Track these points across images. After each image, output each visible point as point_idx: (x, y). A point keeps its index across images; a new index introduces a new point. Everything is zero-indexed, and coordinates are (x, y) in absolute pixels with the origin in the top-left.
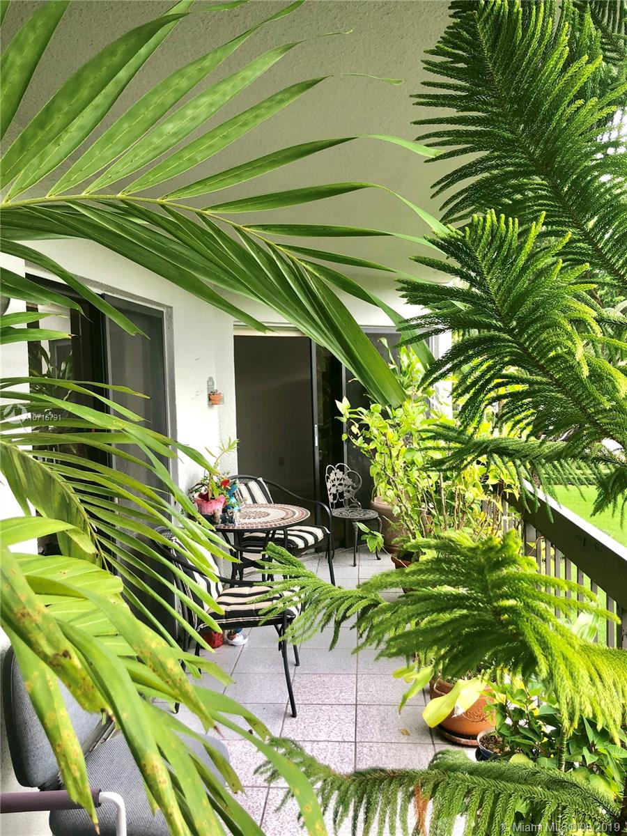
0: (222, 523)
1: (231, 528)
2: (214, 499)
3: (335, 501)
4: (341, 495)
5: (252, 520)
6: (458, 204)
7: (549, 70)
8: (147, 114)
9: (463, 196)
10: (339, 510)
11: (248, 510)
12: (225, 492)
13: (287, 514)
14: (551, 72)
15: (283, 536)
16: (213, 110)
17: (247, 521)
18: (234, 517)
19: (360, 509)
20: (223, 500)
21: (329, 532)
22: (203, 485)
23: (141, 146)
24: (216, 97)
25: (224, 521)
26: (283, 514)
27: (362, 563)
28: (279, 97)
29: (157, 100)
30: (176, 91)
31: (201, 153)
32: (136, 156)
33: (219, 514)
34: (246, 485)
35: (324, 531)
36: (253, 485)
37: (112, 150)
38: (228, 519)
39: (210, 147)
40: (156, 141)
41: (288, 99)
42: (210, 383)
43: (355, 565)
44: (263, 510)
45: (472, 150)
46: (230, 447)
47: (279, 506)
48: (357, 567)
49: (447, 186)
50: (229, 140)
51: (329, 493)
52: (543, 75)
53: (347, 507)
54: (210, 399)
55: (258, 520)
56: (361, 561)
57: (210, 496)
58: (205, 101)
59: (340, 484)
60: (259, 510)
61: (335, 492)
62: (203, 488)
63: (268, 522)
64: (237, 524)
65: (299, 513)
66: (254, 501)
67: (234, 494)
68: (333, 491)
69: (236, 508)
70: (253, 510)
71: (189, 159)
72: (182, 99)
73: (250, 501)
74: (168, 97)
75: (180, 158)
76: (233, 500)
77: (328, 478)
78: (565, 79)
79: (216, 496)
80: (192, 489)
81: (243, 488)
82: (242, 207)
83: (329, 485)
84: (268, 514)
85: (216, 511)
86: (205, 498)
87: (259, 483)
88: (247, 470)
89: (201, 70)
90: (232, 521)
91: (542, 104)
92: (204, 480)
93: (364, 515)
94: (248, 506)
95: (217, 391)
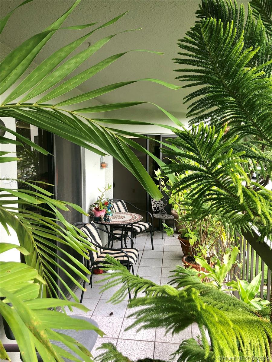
0: (104, 221)
1: (108, 223)
2: (101, 210)
3: (155, 211)
4: (158, 208)
5: (117, 220)
6: (195, 107)
7: (235, 52)
8: (46, 68)
9: (198, 104)
10: (157, 214)
11: (116, 215)
12: (106, 207)
13: (133, 218)
14: (236, 52)
15: (131, 226)
16: (77, 65)
17: (115, 220)
18: (109, 219)
19: (166, 214)
20: (105, 211)
21: (151, 225)
22: (97, 204)
23: (44, 82)
24: (78, 59)
25: (105, 220)
26: (131, 217)
27: (166, 238)
28: (106, 61)
29: (51, 62)
30: (59, 58)
31: (71, 85)
32: (41, 86)
33: (103, 217)
34: (116, 203)
35: (149, 225)
36: (119, 203)
37: (30, 84)
38: (107, 219)
39: (75, 83)
40: (51, 80)
41: (110, 62)
42: (102, 159)
43: (163, 239)
44: (122, 215)
45: (202, 84)
46: (109, 188)
47: (130, 213)
48: (164, 239)
49: (190, 99)
50: (84, 80)
51: (153, 207)
52: (232, 53)
53: (161, 213)
54: (101, 166)
55: (120, 220)
56: (166, 237)
57: (99, 209)
58: (73, 61)
59: (158, 203)
60: (121, 215)
61: (155, 207)
62: (97, 205)
63: (124, 221)
64: (110, 222)
65: (138, 217)
66: (120, 211)
67: (110, 208)
68: (155, 206)
69: (111, 214)
70: (118, 215)
71: (66, 89)
72: (62, 61)
73: (117, 211)
74: (56, 60)
75: (62, 88)
76: (110, 211)
77: (152, 200)
78: (243, 56)
79: (102, 209)
80: (92, 205)
81: (115, 205)
82: (90, 110)
83: (153, 204)
84: (125, 217)
85: (102, 216)
86: (97, 210)
87: (122, 202)
88: (117, 197)
89: (71, 48)
90: (108, 220)
91: (232, 66)
92: (97, 201)
93: (168, 217)
94: (116, 213)
95: (104, 162)
